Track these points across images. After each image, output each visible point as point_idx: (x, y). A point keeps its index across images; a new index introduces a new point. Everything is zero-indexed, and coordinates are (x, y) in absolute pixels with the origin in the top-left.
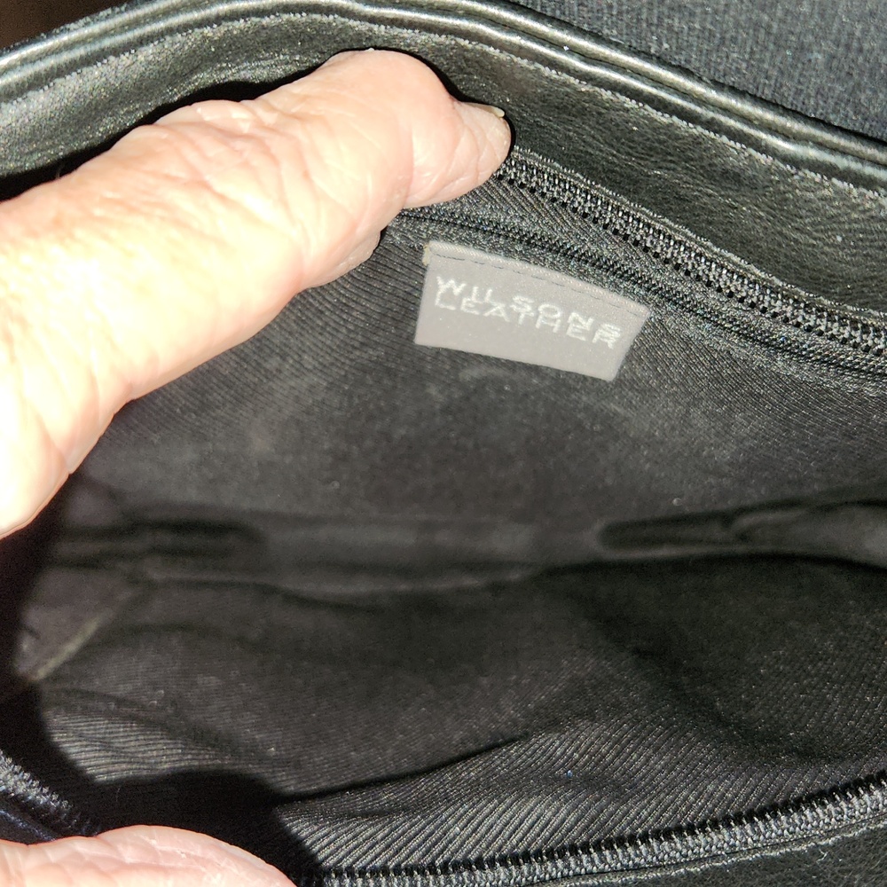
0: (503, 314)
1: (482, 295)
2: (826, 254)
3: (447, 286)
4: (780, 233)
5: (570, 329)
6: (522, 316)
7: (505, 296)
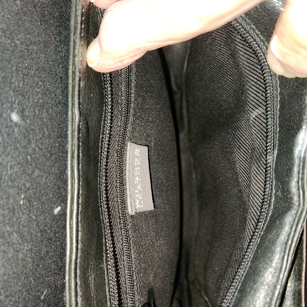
0: (140, 185)
1: (137, 193)
2: (96, 97)
3: (138, 205)
4: (94, 111)
5: (138, 164)
6: (139, 180)
7: (135, 187)
